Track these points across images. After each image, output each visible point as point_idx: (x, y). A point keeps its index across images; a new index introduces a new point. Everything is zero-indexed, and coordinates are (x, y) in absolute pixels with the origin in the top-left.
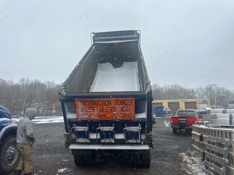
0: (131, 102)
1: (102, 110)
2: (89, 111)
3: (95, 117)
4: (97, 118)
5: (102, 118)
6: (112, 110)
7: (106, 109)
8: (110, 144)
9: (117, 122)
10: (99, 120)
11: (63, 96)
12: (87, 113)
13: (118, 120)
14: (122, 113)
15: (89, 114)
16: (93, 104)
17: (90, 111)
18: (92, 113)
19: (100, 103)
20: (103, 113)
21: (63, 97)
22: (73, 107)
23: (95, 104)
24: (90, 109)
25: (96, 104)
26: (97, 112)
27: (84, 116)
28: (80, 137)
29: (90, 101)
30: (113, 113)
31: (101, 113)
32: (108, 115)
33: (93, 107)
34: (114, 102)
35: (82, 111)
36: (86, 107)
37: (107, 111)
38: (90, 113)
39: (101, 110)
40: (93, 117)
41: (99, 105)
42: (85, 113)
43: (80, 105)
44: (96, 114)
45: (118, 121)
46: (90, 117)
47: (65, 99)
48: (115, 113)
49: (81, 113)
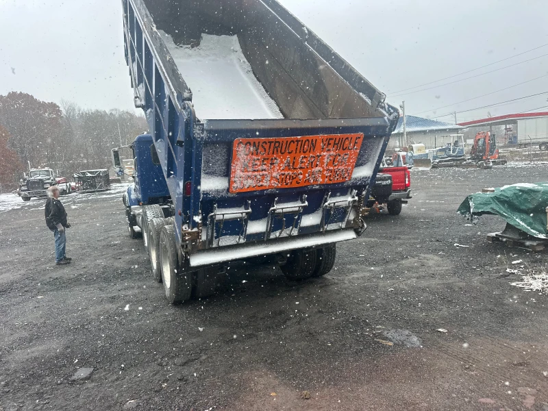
0: (356, 143)
1: (292, 166)
2: (260, 168)
3: (272, 181)
4: (275, 184)
5: (287, 184)
6: (312, 163)
7: (302, 162)
8: (291, 238)
9: (316, 190)
10: (277, 189)
11: (203, 130)
12: (256, 173)
13: (317, 185)
14: (332, 168)
15: (259, 177)
16: (275, 149)
17: (265, 167)
18: (266, 173)
19: (293, 146)
20: (291, 173)
21: (202, 133)
22: (218, 160)
23: (279, 149)
24: (265, 164)
25: (283, 151)
26: (278, 170)
27: (245, 182)
28: (226, 234)
29: (271, 142)
30: (313, 170)
31: (286, 173)
32: (301, 176)
33: (272, 159)
34: (322, 144)
35: (245, 170)
36: (256, 158)
37: (303, 165)
38: (261, 173)
39: (289, 166)
40: (266, 184)
41: (289, 153)
42: (250, 174)
43: (242, 153)
44: (274, 174)
45: (317, 187)
46: (261, 183)
47: (209, 138)
48: (318, 169)
49: (242, 174)
